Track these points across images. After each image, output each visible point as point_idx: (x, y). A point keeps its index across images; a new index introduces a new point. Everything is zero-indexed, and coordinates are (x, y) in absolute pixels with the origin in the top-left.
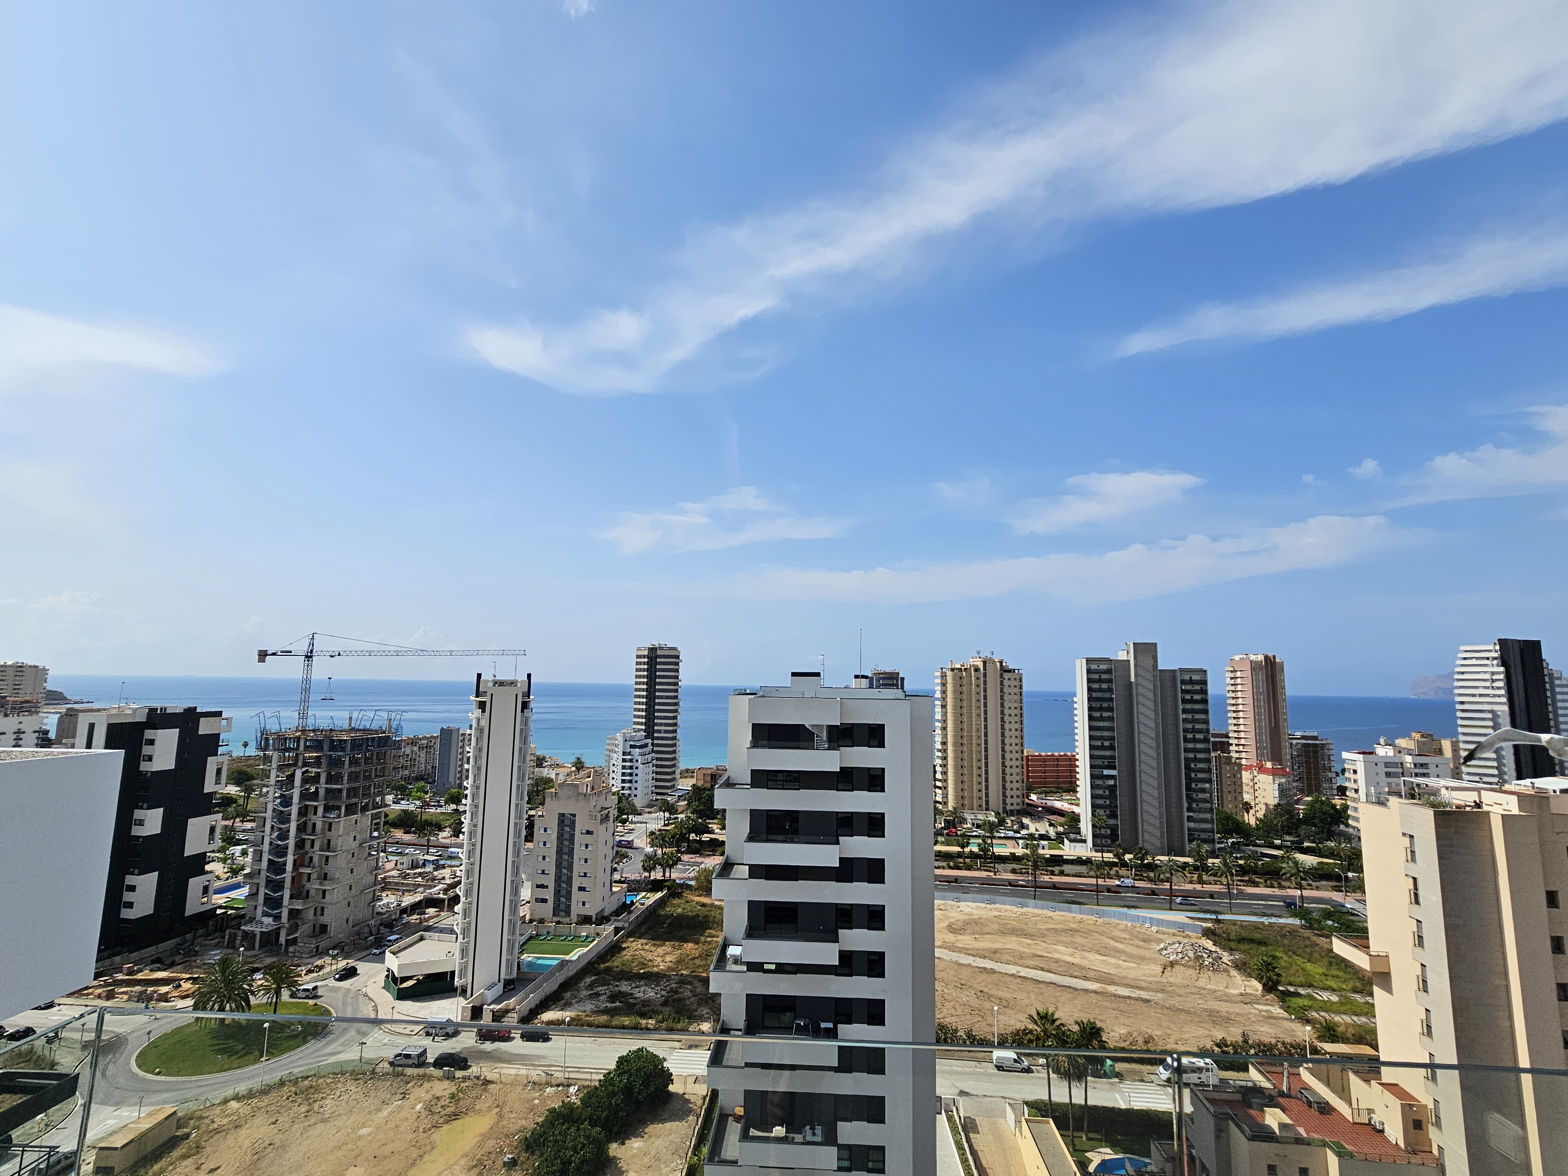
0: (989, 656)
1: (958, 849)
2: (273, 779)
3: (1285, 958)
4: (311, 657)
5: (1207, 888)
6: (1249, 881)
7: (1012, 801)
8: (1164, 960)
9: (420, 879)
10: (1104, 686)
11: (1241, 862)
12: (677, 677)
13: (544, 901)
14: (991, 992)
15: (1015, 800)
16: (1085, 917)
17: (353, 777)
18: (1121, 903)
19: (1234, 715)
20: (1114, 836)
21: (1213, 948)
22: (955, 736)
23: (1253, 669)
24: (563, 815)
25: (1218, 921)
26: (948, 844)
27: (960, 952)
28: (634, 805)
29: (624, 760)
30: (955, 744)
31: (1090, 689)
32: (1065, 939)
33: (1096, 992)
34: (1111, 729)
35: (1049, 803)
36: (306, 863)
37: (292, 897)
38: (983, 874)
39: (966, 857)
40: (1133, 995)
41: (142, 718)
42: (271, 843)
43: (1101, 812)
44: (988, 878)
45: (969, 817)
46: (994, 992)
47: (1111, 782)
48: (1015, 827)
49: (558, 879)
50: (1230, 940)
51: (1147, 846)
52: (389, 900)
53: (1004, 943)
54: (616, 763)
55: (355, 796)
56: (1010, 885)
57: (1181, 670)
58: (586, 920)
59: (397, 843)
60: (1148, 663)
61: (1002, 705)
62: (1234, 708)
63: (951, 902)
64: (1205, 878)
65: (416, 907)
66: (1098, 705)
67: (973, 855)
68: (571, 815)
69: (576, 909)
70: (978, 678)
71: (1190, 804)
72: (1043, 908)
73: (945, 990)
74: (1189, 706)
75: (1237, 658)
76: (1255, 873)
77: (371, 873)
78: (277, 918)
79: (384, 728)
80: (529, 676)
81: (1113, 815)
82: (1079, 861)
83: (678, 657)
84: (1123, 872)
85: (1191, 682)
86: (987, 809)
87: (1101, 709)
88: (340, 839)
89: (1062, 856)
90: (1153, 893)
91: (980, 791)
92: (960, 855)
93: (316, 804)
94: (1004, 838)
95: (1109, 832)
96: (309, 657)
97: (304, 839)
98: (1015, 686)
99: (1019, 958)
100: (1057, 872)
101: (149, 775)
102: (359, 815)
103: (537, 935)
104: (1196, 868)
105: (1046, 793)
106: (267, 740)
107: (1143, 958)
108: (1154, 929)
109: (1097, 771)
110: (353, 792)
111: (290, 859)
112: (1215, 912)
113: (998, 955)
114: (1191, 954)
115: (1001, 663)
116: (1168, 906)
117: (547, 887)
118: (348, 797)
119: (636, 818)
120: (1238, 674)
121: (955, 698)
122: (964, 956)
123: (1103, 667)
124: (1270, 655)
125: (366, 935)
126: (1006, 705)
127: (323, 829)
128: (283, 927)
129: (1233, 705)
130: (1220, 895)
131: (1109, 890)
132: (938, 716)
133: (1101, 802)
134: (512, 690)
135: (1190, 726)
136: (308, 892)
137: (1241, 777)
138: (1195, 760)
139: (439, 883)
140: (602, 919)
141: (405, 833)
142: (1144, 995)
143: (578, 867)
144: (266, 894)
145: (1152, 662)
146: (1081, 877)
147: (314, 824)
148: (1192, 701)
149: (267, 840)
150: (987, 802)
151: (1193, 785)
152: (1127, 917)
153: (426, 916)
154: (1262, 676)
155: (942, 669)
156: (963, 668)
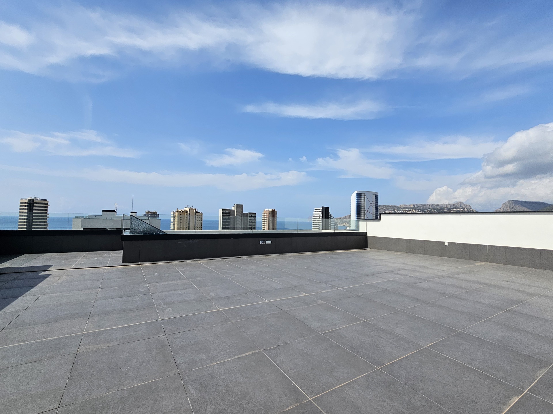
0: (191, 207)
10: (227, 218)
12: (46, 213)
23: (269, 213)
31: (223, 219)
57: (249, 213)
60: (240, 210)
62: (264, 225)
70: (187, 215)
75: (265, 210)
83: (47, 204)
85: (252, 216)
87: (226, 225)
98: (200, 218)
115: (195, 210)
120: (265, 215)
121: (178, 222)
123: (227, 212)
124: (274, 209)
126: (196, 224)
129: (264, 224)
145: (241, 210)
148: (251, 222)
154: (271, 215)
155: (174, 211)
156: (182, 211)
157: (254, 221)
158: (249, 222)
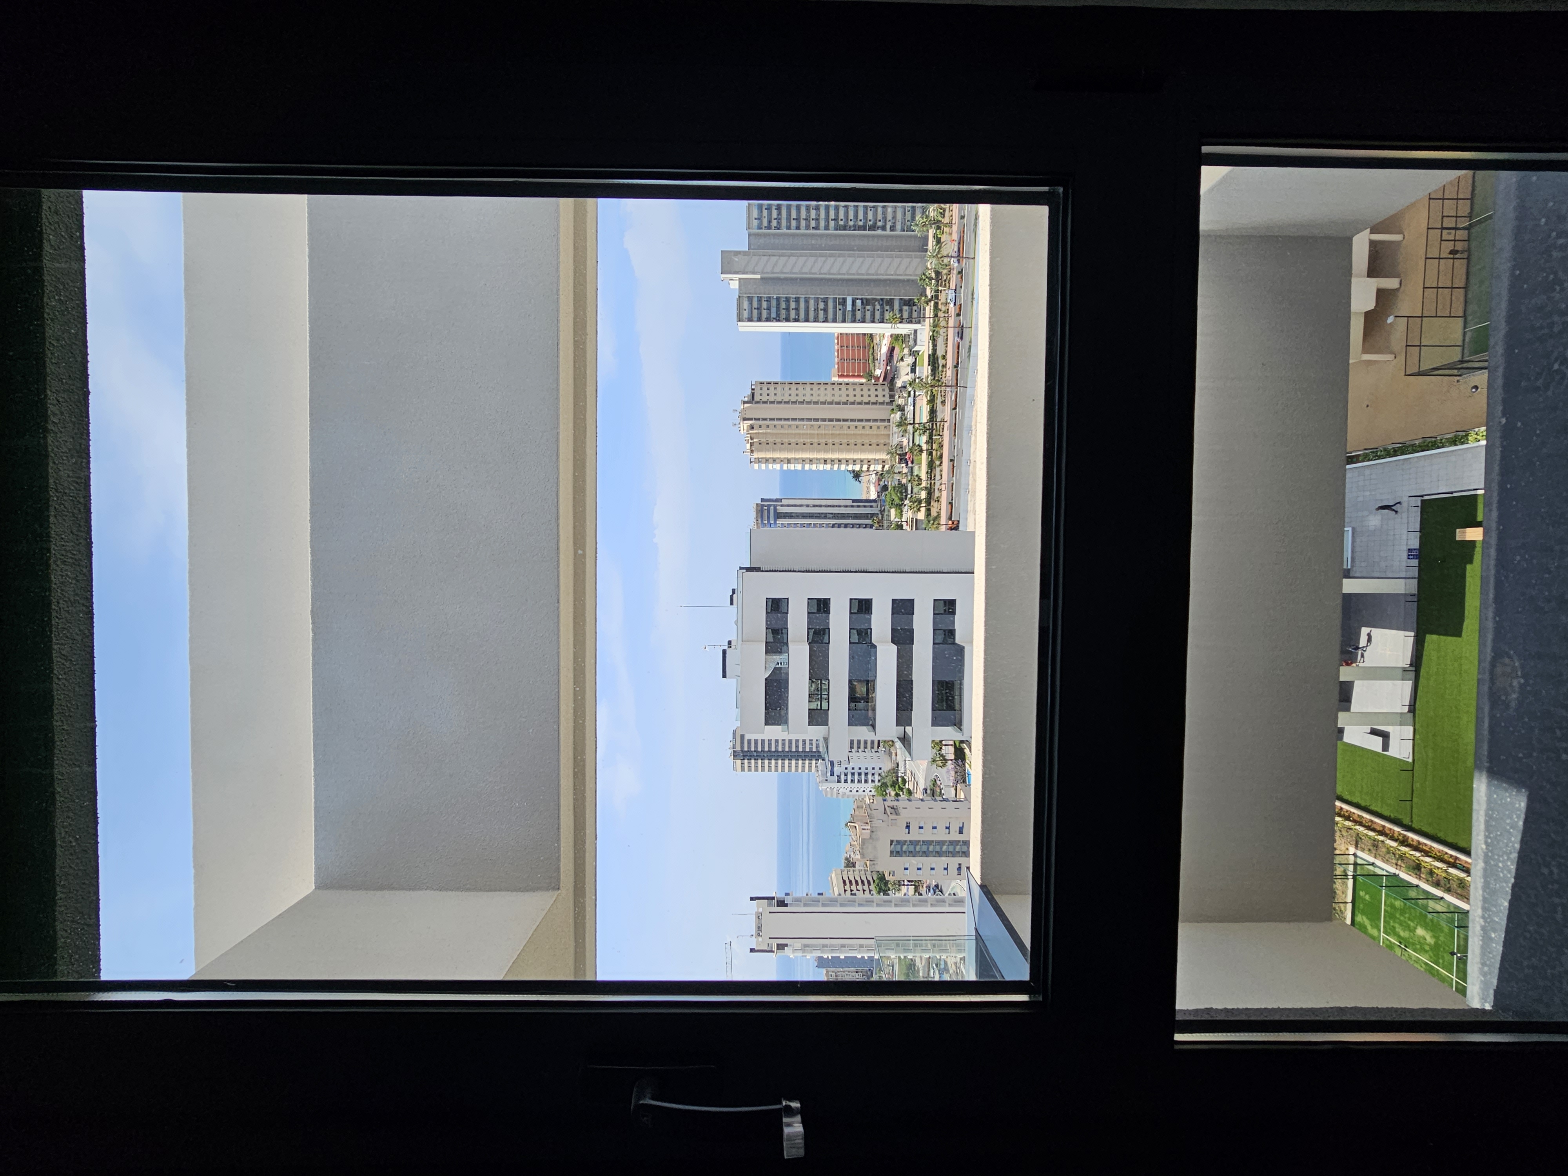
0: (738, 414)
1: (924, 455)
5: (955, 220)
7: (880, 396)
10: (765, 305)
15: (880, 393)
18: (970, 304)
20: (910, 303)
22: (818, 451)
24: (892, 852)
26: (920, 464)
28: (889, 771)
29: (846, 781)
30: (826, 451)
31: (768, 320)
34: (807, 301)
35: (884, 357)
38: (946, 433)
39: (932, 448)
43: (887, 315)
44: (949, 428)
45: (895, 440)
47: (859, 302)
48: (905, 395)
51: (919, 272)
54: (849, 790)
56: (955, 409)
57: (749, 227)
60: (740, 262)
61: (787, 403)
64: (946, 220)
66: (784, 312)
67: (930, 441)
68: (891, 844)
70: (760, 427)
71: (879, 228)
74: (784, 223)
80: (752, 899)
81: (890, 302)
82: (933, 339)
84: (942, 297)
85: (760, 219)
86: (889, 421)
87: (787, 309)
89: (929, 355)
90: (960, 273)
91: (871, 427)
92: (930, 453)
94: (914, 406)
95: (906, 308)
98: (768, 389)
100: (943, 362)
104: (939, 228)
105: (874, 360)
109: (849, 316)
115: (745, 402)
116: (971, 261)
119: (901, 768)
121: (781, 450)
123: (746, 305)
126: (786, 399)
131: (958, 315)
132: (799, 467)
133: (878, 315)
134: (766, 918)
135: (803, 223)
138: (836, 219)
139: (959, 968)
143: (941, 835)
145: (740, 256)
146: (947, 339)
148: (779, 219)
150: (883, 421)
151: (861, 223)
155: (751, 462)
156: (750, 441)
158: (779, 227)
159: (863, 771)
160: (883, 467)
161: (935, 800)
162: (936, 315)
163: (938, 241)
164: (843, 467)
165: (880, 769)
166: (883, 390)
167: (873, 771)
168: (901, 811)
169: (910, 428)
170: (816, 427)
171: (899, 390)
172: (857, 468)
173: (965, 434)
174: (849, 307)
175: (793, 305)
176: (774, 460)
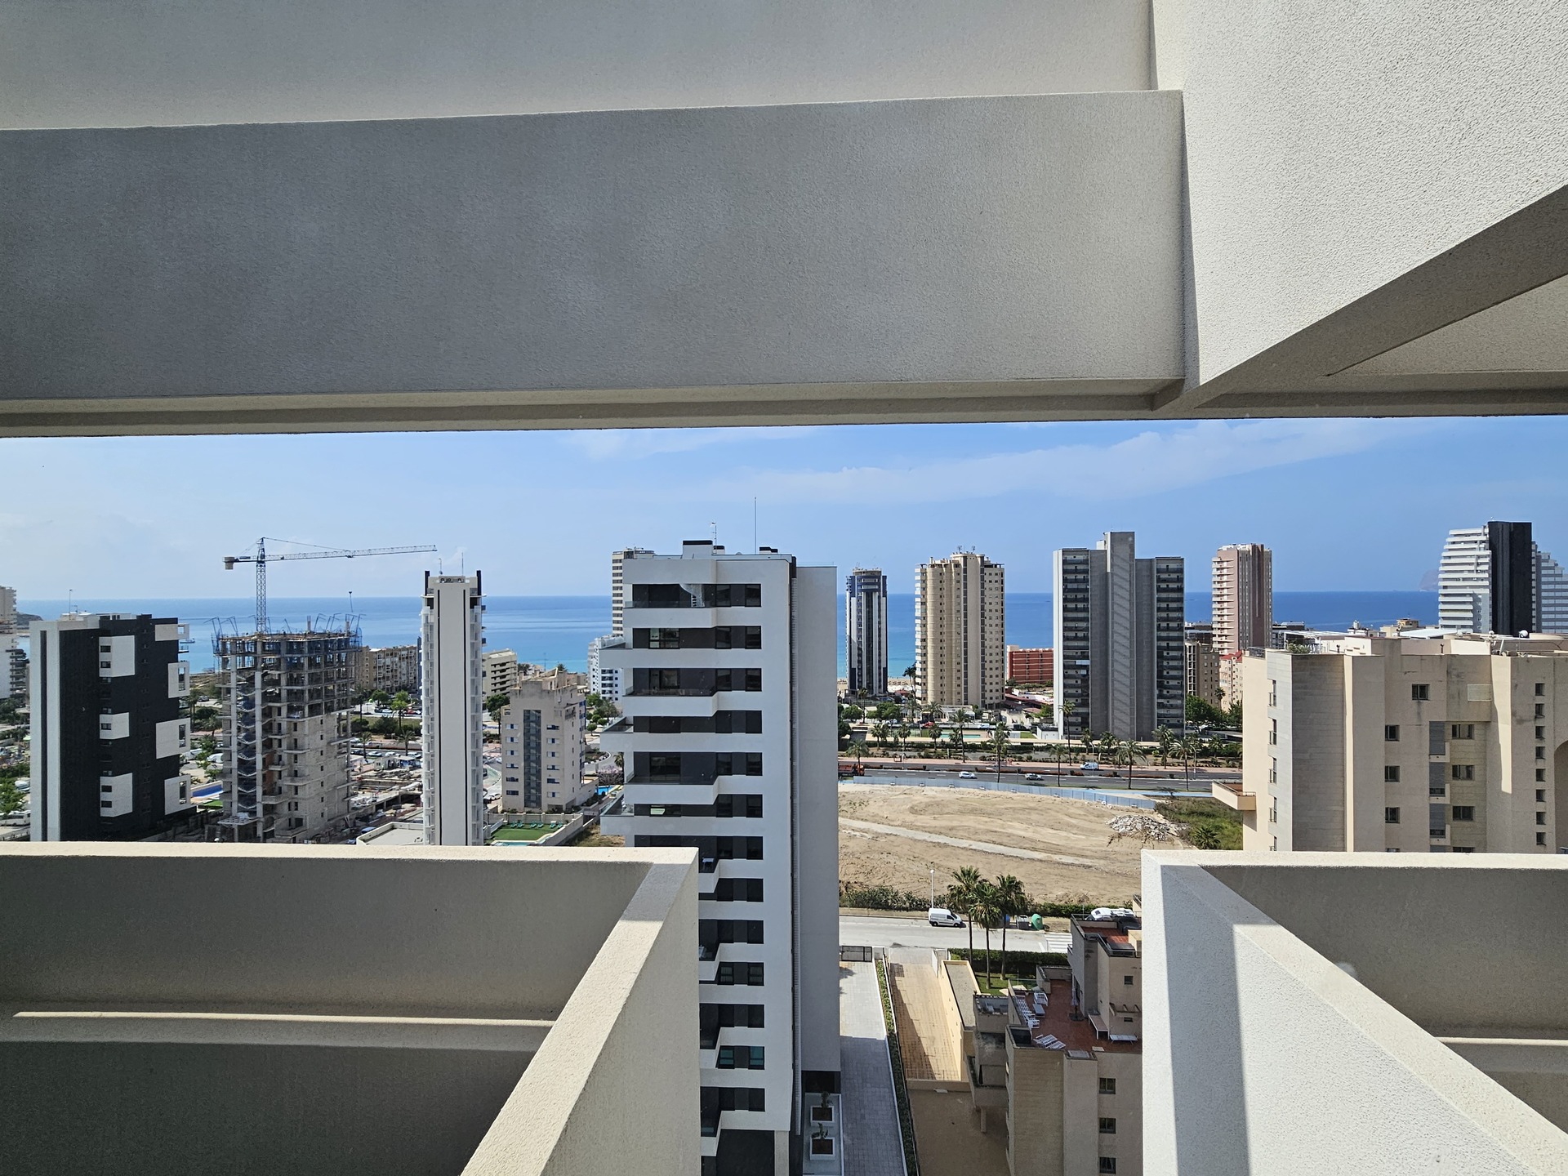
0: (970, 551)
1: (930, 740)
2: (233, 684)
3: (1230, 827)
4: (263, 562)
5: (1169, 769)
6: (1212, 762)
7: (991, 695)
8: (1113, 832)
9: (396, 778)
10: (1080, 577)
11: (1207, 745)
13: (515, 793)
14: (942, 863)
15: (995, 694)
16: (1045, 796)
17: (314, 679)
19: (1219, 606)
20: (1084, 723)
21: (1163, 821)
22: (934, 633)
23: (1240, 559)
24: (528, 712)
25: (1173, 798)
26: (922, 735)
27: (917, 830)
28: (615, 709)
30: (934, 640)
31: (1065, 580)
32: (1022, 817)
33: (1041, 861)
34: (1086, 620)
35: (1031, 697)
36: (276, 761)
37: (264, 793)
38: (952, 762)
39: (937, 747)
40: (1077, 862)
41: (94, 625)
42: (239, 744)
43: (1072, 700)
44: (957, 765)
45: (947, 711)
46: (944, 863)
47: (1084, 672)
48: (992, 720)
49: (527, 774)
50: (1180, 814)
51: (1116, 732)
52: (364, 797)
53: (962, 822)
54: (595, 668)
55: (319, 697)
56: (977, 770)
57: (1158, 559)
58: (557, 809)
59: (378, 747)
60: (1123, 551)
61: (983, 600)
62: (1218, 599)
63: (917, 787)
64: (1169, 760)
65: (391, 803)
66: (1074, 596)
67: (944, 745)
68: (536, 711)
69: (546, 801)
70: (958, 574)
71: (1160, 691)
72: (1005, 790)
73: (898, 863)
74: (1164, 595)
75: (1224, 548)
76: (1219, 755)
77: (343, 770)
78: (253, 813)
79: (343, 632)
80: (479, 573)
81: (1085, 704)
82: (1048, 748)
84: (1091, 756)
85: (1167, 570)
86: (966, 704)
87: (1076, 600)
88: (307, 738)
89: (1032, 744)
90: (1115, 774)
91: (959, 685)
92: (932, 745)
93: (278, 705)
94: (980, 729)
95: (1080, 719)
96: (261, 562)
97: (271, 739)
98: (996, 581)
99: (974, 834)
100: (1025, 758)
101: (109, 681)
102: (324, 715)
103: (508, 824)
104: (1161, 752)
105: (1028, 688)
106: (224, 644)
107: (1093, 831)
108: (1110, 805)
109: (1070, 662)
110: (314, 694)
111: (259, 758)
112: (1169, 790)
113: (954, 832)
114: (1139, 827)
115: (982, 558)
116: (1126, 786)
117: (517, 780)
118: (311, 697)
120: (1225, 565)
121: (934, 595)
122: (921, 833)
123: (1080, 557)
124: (1258, 544)
125: (342, 828)
126: (987, 600)
127: (289, 729)
128: (259, 822)
129: (1218, 596)
130: (1180, 775)
131: (1072, 773)
132: (918, 613)
133: (1072, 691)
134: (459, 587)
135: (1164, 615)
136: (280, 788)
137: (1219, 666)
138: (1168, 648)
139: (415, 780)
140: (573, 808)
141: (385, 738)
142: (1087, 862)
143: (546, 761)
144: (239, 791)
145: (1129, 551)
146: (1047, 762)
147: (280, 725)
148: (1167, 590)
149: (234, 741)
150: (966, 698)
151: (1165, 673)
152: (1084, 796)
153: (402, 810)
154: (1248, 566)
155: (922, 565)
156: (943, 564)
157: (1179, 585)
158: (1159, 590)
159: (615, 682)
160: (919, 699)
161: (581, 755)
162: (1072, 750)
163: (1148, 752)
164: (919, 658)
165: (617, 699)
166: (997, 698)
167: (614, 692)
168: (571, 720)
169: (957, 725)
170: (959, 630)
171: (997, 713)
172: (918, 672)
173: (951, 781)
174: (1079, 662)
175: (1080, 605)
176: (924, 589)
